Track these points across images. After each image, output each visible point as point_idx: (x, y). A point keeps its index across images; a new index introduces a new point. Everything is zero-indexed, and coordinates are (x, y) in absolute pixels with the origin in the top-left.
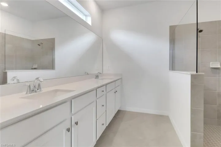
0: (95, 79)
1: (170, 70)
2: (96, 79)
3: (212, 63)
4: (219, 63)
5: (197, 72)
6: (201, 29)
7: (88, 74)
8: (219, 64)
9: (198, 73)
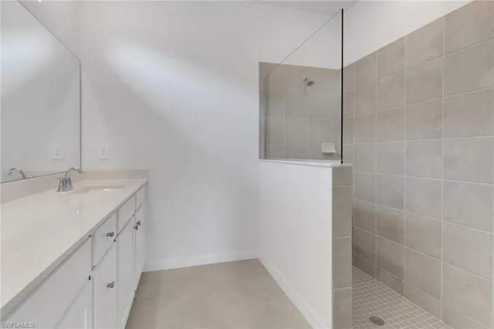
0: (59, 191)
1: (260, 158)
2: (62, 193)
3: (324, 145)
4: (333, 144)
5: (342, 162)
6: (313, 80)
7: (24, 178)
8: (333, 147)
9: (343, 164)
